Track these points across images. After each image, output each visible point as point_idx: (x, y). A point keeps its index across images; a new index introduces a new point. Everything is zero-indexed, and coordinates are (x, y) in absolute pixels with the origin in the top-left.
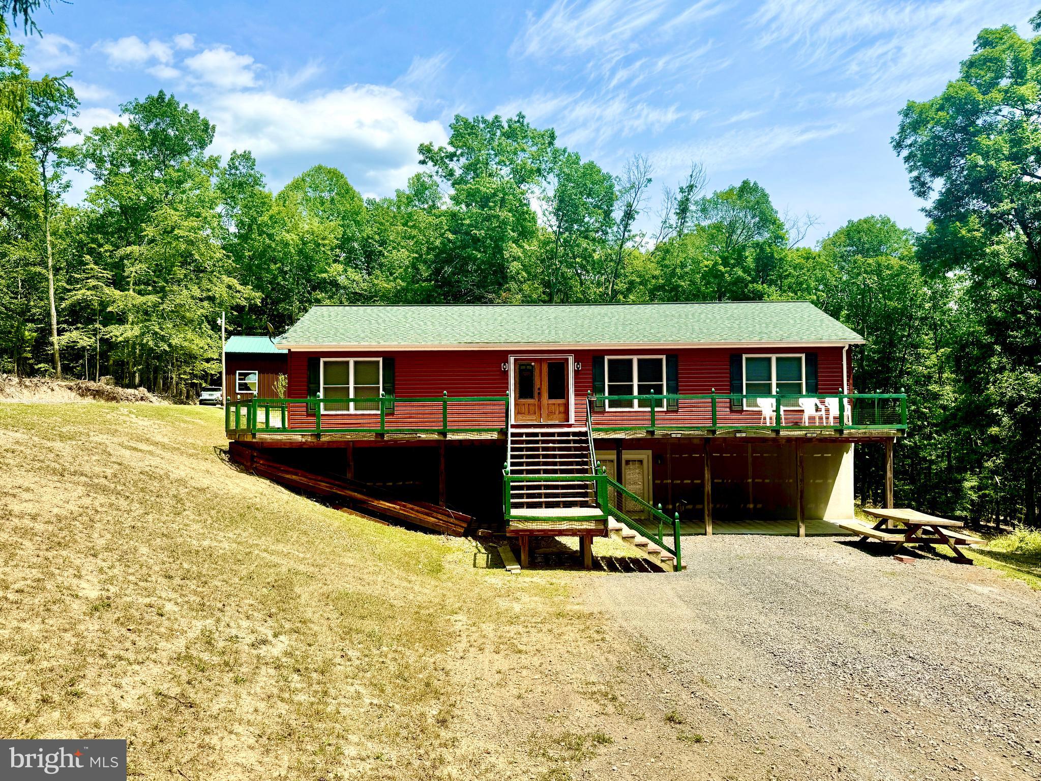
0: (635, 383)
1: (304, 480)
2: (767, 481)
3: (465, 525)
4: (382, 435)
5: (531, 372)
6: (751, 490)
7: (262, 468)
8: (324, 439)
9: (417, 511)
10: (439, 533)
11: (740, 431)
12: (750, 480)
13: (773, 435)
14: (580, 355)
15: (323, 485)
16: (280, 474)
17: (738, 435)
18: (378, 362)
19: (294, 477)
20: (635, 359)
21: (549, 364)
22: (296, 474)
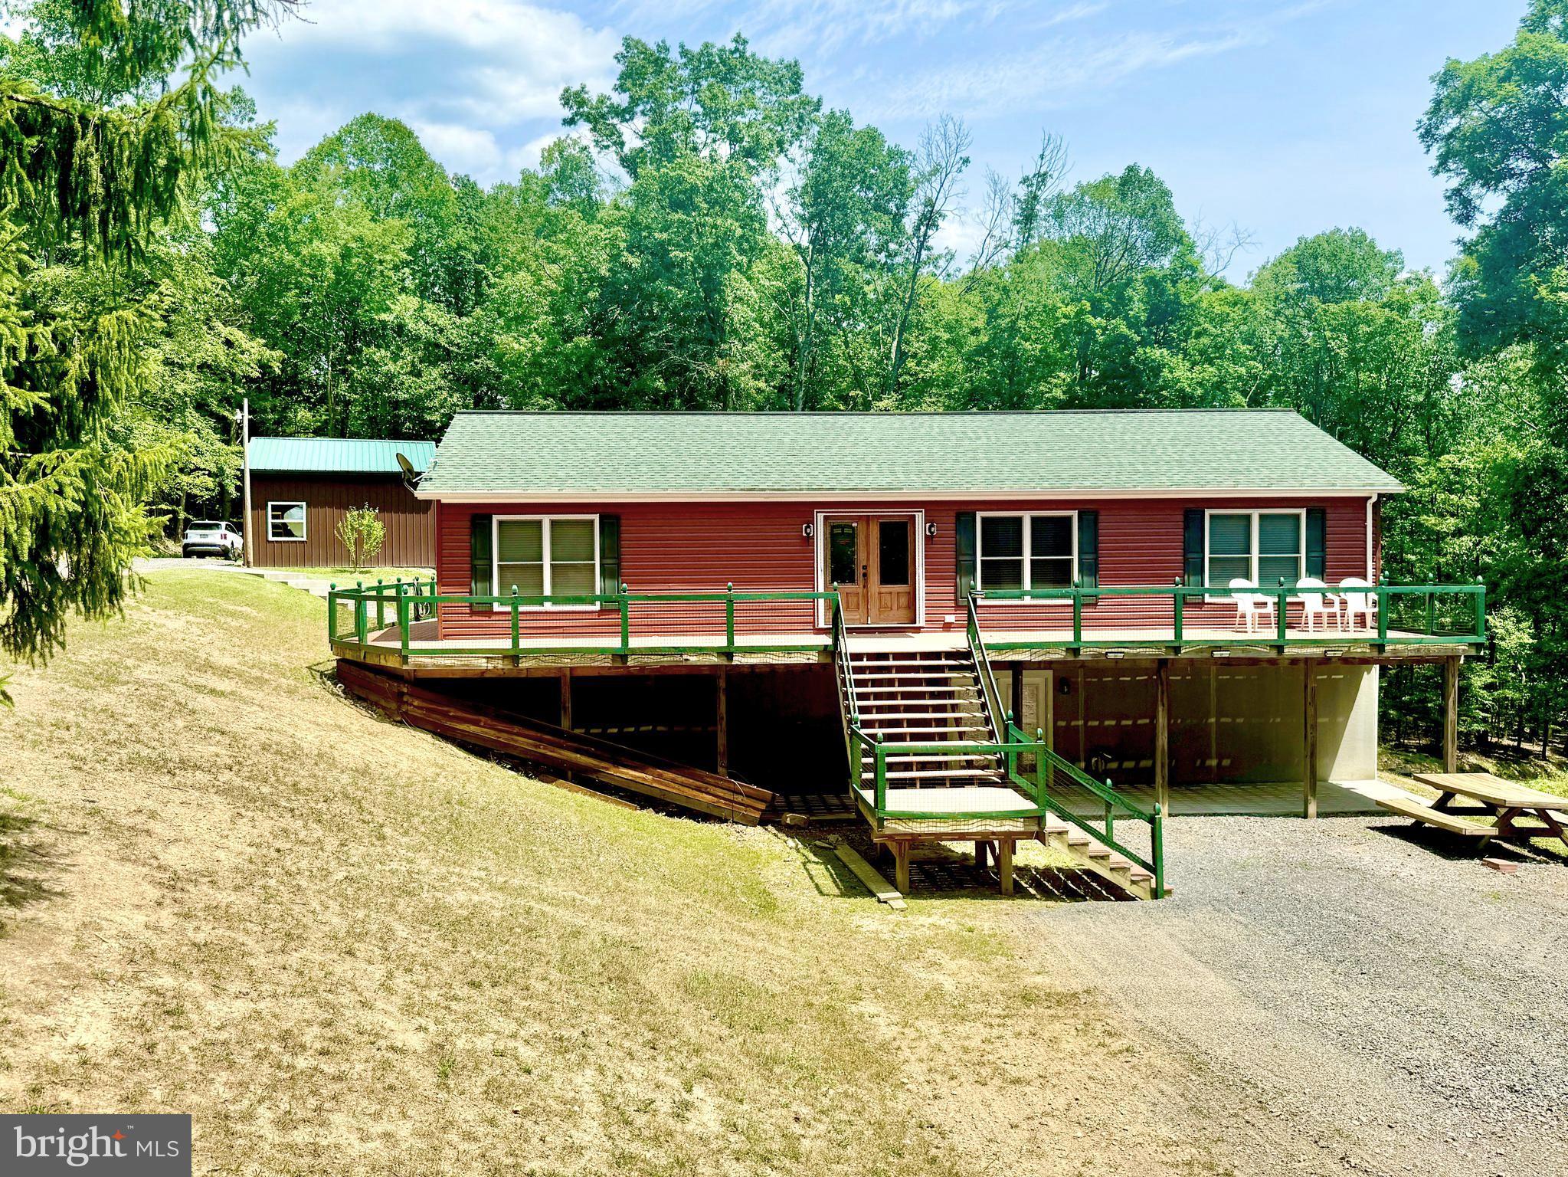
0: (1027, 557)
1: (490, 734)
2: (1240, 720)
3: (762, 806)
4: (624, 658)
5: (852, 536)
6: (1213, 736)
7: (418, 713)
8: (524, 664)
9: (682, 784)
10: (722, 820)
11: (1219, 648)
12: (1213, 720)
13: (1273, 654)
14: (934, 509)
15: (523, 743)
16: (448, 723)
17: (1217, 654)
18: (592, 522)
19: (473, 728)
20: (1027, 517)
21: (881, 524)
22: (476, 723)
